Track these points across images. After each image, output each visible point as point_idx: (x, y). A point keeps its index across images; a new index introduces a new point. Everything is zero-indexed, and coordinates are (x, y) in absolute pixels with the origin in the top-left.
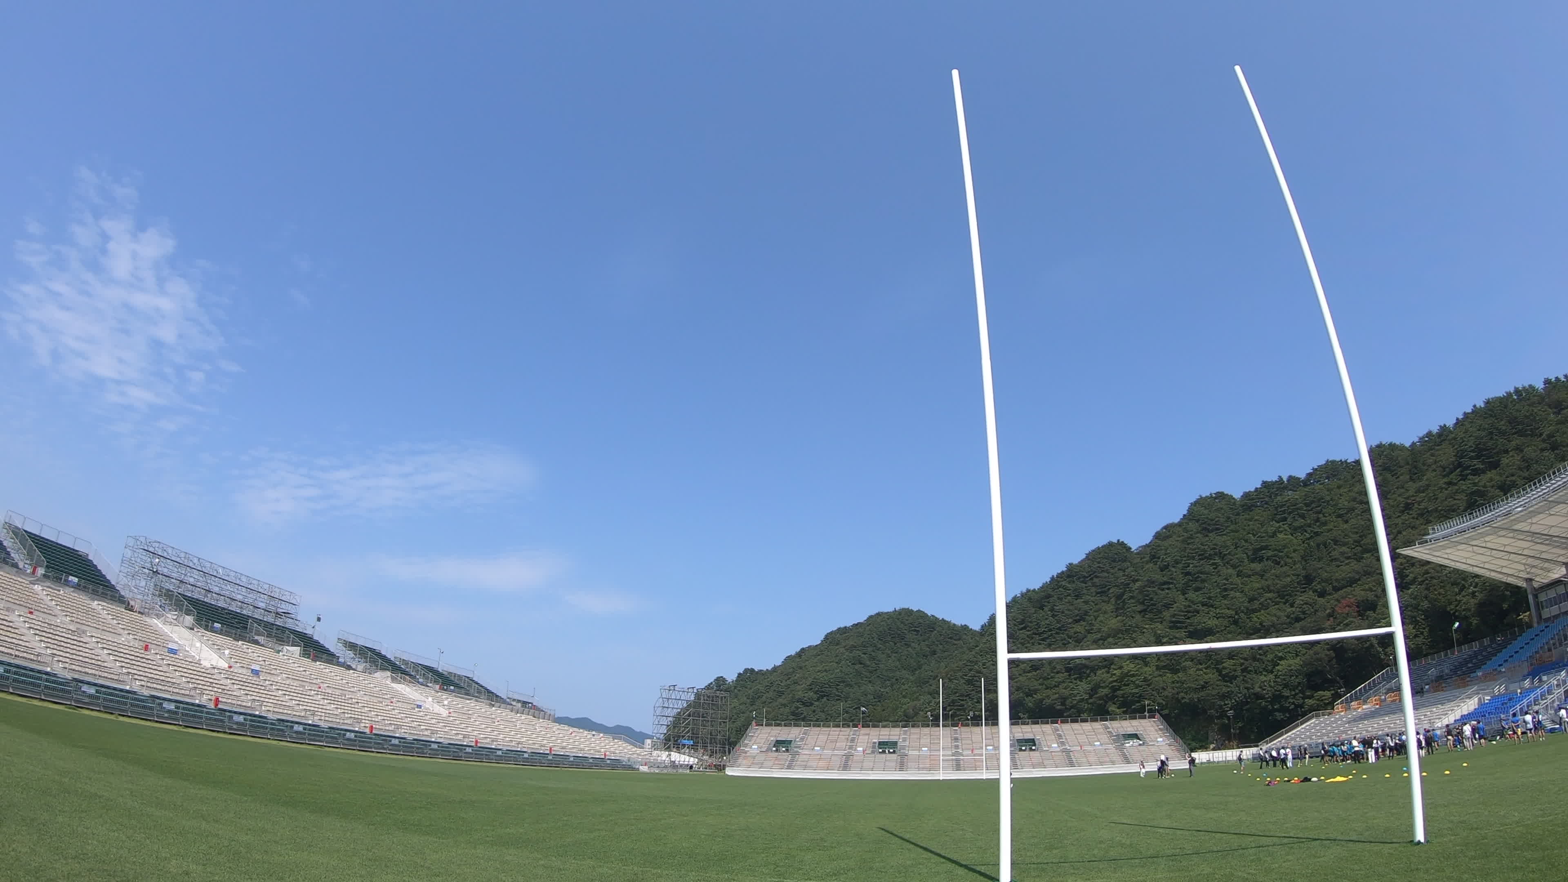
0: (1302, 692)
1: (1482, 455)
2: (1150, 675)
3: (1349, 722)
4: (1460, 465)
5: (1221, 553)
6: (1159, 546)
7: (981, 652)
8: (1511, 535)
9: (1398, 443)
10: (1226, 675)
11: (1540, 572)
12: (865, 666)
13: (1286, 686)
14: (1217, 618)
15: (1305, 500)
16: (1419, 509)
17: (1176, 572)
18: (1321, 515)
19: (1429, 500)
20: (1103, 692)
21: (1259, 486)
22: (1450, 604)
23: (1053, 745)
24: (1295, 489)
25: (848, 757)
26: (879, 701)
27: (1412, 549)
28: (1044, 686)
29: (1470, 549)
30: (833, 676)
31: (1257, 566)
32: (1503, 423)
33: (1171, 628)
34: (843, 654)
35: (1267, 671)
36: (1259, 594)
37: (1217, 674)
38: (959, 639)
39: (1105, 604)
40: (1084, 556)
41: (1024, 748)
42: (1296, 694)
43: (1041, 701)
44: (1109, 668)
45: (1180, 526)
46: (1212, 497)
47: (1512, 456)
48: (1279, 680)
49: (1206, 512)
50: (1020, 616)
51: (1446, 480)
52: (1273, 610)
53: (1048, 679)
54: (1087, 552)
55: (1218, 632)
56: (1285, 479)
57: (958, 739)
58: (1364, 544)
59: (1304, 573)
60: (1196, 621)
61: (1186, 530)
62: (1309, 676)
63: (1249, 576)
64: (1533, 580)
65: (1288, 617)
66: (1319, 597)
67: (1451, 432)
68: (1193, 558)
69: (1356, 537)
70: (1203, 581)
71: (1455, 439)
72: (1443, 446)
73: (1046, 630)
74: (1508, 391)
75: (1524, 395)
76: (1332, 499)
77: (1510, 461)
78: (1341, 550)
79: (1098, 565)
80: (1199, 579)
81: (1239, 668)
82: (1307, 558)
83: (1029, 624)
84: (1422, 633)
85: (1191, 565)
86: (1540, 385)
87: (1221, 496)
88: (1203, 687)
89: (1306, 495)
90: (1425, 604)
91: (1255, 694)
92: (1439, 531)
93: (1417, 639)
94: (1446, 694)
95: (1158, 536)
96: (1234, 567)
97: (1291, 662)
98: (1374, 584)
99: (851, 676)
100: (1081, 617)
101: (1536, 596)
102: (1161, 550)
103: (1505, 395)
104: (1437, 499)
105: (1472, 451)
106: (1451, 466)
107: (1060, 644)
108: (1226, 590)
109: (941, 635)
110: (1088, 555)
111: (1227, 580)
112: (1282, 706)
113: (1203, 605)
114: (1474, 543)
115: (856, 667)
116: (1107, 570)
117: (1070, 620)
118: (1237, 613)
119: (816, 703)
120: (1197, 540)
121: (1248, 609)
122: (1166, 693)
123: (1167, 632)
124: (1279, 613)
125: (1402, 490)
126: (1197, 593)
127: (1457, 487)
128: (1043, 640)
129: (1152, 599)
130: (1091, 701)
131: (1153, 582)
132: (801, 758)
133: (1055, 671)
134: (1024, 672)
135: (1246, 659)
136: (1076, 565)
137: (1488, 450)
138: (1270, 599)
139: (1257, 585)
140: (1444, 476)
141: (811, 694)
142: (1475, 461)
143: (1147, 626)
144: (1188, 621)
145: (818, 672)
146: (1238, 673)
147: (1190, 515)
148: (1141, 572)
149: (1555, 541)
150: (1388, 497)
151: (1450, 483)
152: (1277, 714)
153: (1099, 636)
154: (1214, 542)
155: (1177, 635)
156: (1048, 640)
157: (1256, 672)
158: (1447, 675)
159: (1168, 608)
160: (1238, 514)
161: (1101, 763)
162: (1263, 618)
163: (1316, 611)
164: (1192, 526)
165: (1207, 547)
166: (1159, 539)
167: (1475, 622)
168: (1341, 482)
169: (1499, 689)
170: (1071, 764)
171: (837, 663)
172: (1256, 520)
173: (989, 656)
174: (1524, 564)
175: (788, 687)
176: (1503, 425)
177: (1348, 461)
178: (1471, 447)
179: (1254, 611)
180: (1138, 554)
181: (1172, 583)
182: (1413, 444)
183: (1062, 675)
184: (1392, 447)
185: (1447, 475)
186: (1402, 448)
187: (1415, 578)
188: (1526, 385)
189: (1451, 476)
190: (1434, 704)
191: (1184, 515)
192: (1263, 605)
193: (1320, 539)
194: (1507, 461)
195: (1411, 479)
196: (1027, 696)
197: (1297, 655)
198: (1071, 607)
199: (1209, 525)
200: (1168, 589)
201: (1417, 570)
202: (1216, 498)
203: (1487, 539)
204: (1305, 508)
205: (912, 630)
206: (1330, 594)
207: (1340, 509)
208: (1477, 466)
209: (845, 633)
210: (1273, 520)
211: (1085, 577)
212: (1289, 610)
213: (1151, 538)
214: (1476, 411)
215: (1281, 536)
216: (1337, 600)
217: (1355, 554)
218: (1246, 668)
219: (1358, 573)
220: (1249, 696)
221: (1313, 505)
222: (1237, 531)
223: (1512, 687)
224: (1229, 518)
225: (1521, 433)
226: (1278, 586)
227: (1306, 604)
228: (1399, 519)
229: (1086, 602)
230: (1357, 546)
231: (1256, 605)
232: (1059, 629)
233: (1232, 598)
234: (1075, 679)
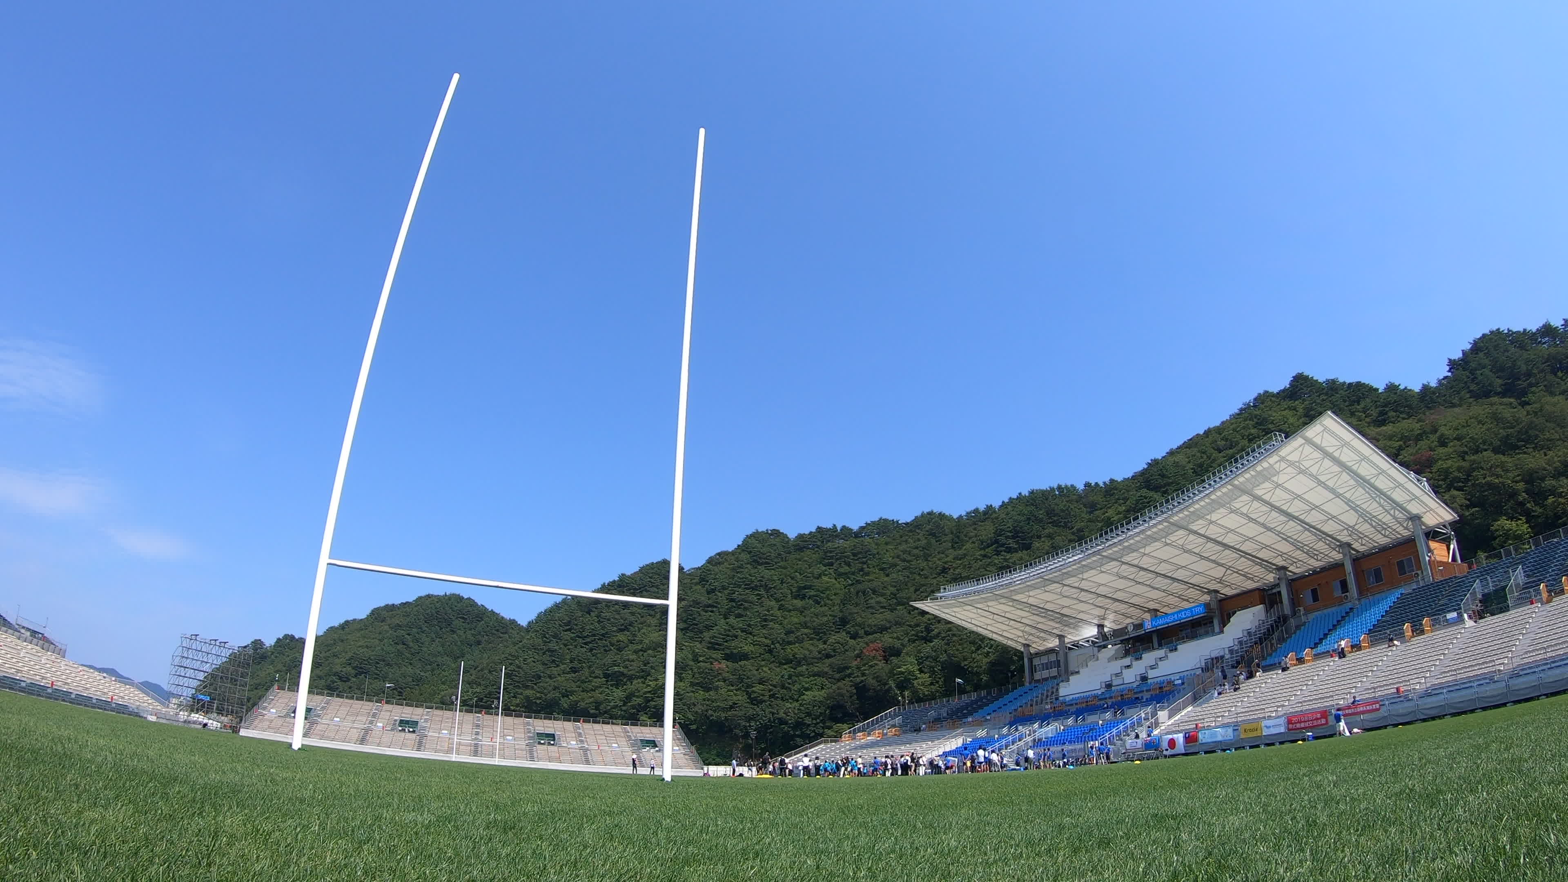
0: (823, 721)
1: (1018, 537)
2: (683, 690)
3: (850, 750)
4: (996, 542)
5: (767, 586)
6: (709, 570)
7: (524, 647)
8: (1011, 604)
9: (947, 514)
10: (755, 699)
11: (1037, 640)
12: (408, 647)
13: (809, 714)
14: (754, 645)
15: (852, 550)
16: (954, 574)
17: (721, 597)
18: (865, 566)
19: (964, 568)
20: (636, 701)
21: (814, 530)
22: (965, 660)
23: (572, 742)
24: (846, 539)
25: (367, 731)
26: (417, 685)
27: (923, 603)
28: (581, 689)
29: (975, 611)
30: (374, 653)
31: (798, 603)
32: (1041, 512)
33: (708, 648)
34: (387, 632)
35: (793, 699)
36: (796, 628)
37: (746, 697)
38: (506, 633)
39: (651, 618)
40: (637, 569)
41: (542, 742)
42: (818, 723)
43: (577, 702)
44: (646, 679)
45: (733, 555)
46: (767, 533)
47: (1043, 542)
48: (802, 708)
49: (759, 545)
50: (567, 618)
51: (982, 552)
52: (807, 644)
53: (586, 682)
54: (642, 566)
55: (753, 658)
56: (839, 529)
57: (479, 726)
58: (900, 598)
59: (841, 615)
60: (733, 645)
61: (737, 560)
62: (832, 708)
63: (790, 611)
64: (1030, 646)
65: (819, 653)
66: (850, 638)
67: (995, 512)
68: (740, 587)
69: (893, 589)
70: (746, 609)
71: (997, 518)
72: (986, 523)
73: (590, 634)
74: (1052, 486)
75: (1066, 492)
76: (878, 553)
77: (1041, 546)
78: (878, 600)
79: (649, 580)
80: (742, 607)
81: (767, 694)
82: (846, 602)
83: (575, 627)
84: (937, 682)
85: (737, 593)
86: (1080, 486)
87: (776, 533)
88: (731, 707)
89: (854, 546)
90: (943, 658)
91: (779, 719)
92: (951, 591)
93: (932, 687)
94: (937, 733)
95: (710, 561)
96: (777, 600)
97: (816, 693)
98: (902, 634)
99: (392, 655)
100: (626, 627)
101: (1031, 660)
102: (711, 574)
103: (1049, 489)
104: (971, 567)
105: (1010, 532)
106: (989, 542)
107: (602, 650)
108: (765, 620)
109: (488, 626)
110: (642, 569)
111: (768, 611)
112: (802, 732)
113: (742, 631)
114: (979, 606)
115: (399, 647)
116: (658, 585)
117: (615, 629)
118: (773, 643)
119: (353, 679)
120: (746, 570)
121: (784, 640)
122: (696, 709)
123: (705, 651)
124: (811, 648)
125: (943, 555)
126: (738, 619)
127: (989, 560)
128: (586, 644)
129: (694, 619)
130: (624, 708)
131: (698, 604)
132: (319, 727)
133: (593, 675)
134: (564, 673)
135: (775, 686)
136: (629, 577)
137: (1024, 533)
138: (806, 634)
139: (796, 620)
140: (981, 549)
141: (349, 669)
142: (1011, 541)
143: (686, 644)
144: (726, 644)
145: (360, 647)
146: (766, 698)
147: (744, 546)
148: (689, 591)
149: (1049, 615)
150: (929, 559)
151: (985, 556)
152: (798, 739)
153: (640, 647)
154: (761, 575)
155: (714, 656)
156: (590, 645)
157: (782, 699)
158: (944, 718)
159: (709, 630)
160: (790, 553)
161: (616, 764)
162: (796, 650)
163: (847, 651)
164: (745, 556)
165: (753, 578)
166: (712, 565)
167: (985, 678)
168: (889, 540)
169: (981, 733)
170: (587, 762)
171: (379, 640)
172: (806, 561)
173: (531, 653)
174: (1023, 631)
175: (327, 658)
176: (1041, 514)
177: (900, 522)
178: (1009, 527)
179: (790, 643)
180: (689, 575)
181: (716, 607)
182: (961, 516)
183: (599, 680)
184: (941, 516)
185: (984, 549)
186: (950, 518)
187: (939, 633)
188: (1069, 484)
189: (987, 550)
190: (924, 740)
191: (739, 546)
192: (798, 640)
193: (859, 587)
194: (1038, 545)
195: (953, 547)
196: (563, 697)
197: (822, 688)
198: (617, 616)
199: (760, 558)
200: (712, 612)
201: (941, 626)
202: (771, 535)
203: (990, 604)
204: (852, 557)
205: (460, 618)
206: (862, 637)
207: (884, 563)
208: (1011, 545)
209: (392, 611)
210: (821, 563)
211: (635, 589)
212: (821, 646)
213: (704, 562)
214: (1020, 497)
215: (825, 578)
216: (867, 644)
217: (890, 605)
218: (774, 695)
219: (890, 622)
220: (774, 720)
221: (860, 556)
222: (785, 568)
223: (992, 733)
224: (780, 554)
225: (1055, 524)
226: (815, 624)
227: (838, 643)
228: (935, 581)
229: (633, 614)
230: (893, 598)
231: (791, 638)
232: (603, 635)
233: (771, 629)
234: (612, 685)
